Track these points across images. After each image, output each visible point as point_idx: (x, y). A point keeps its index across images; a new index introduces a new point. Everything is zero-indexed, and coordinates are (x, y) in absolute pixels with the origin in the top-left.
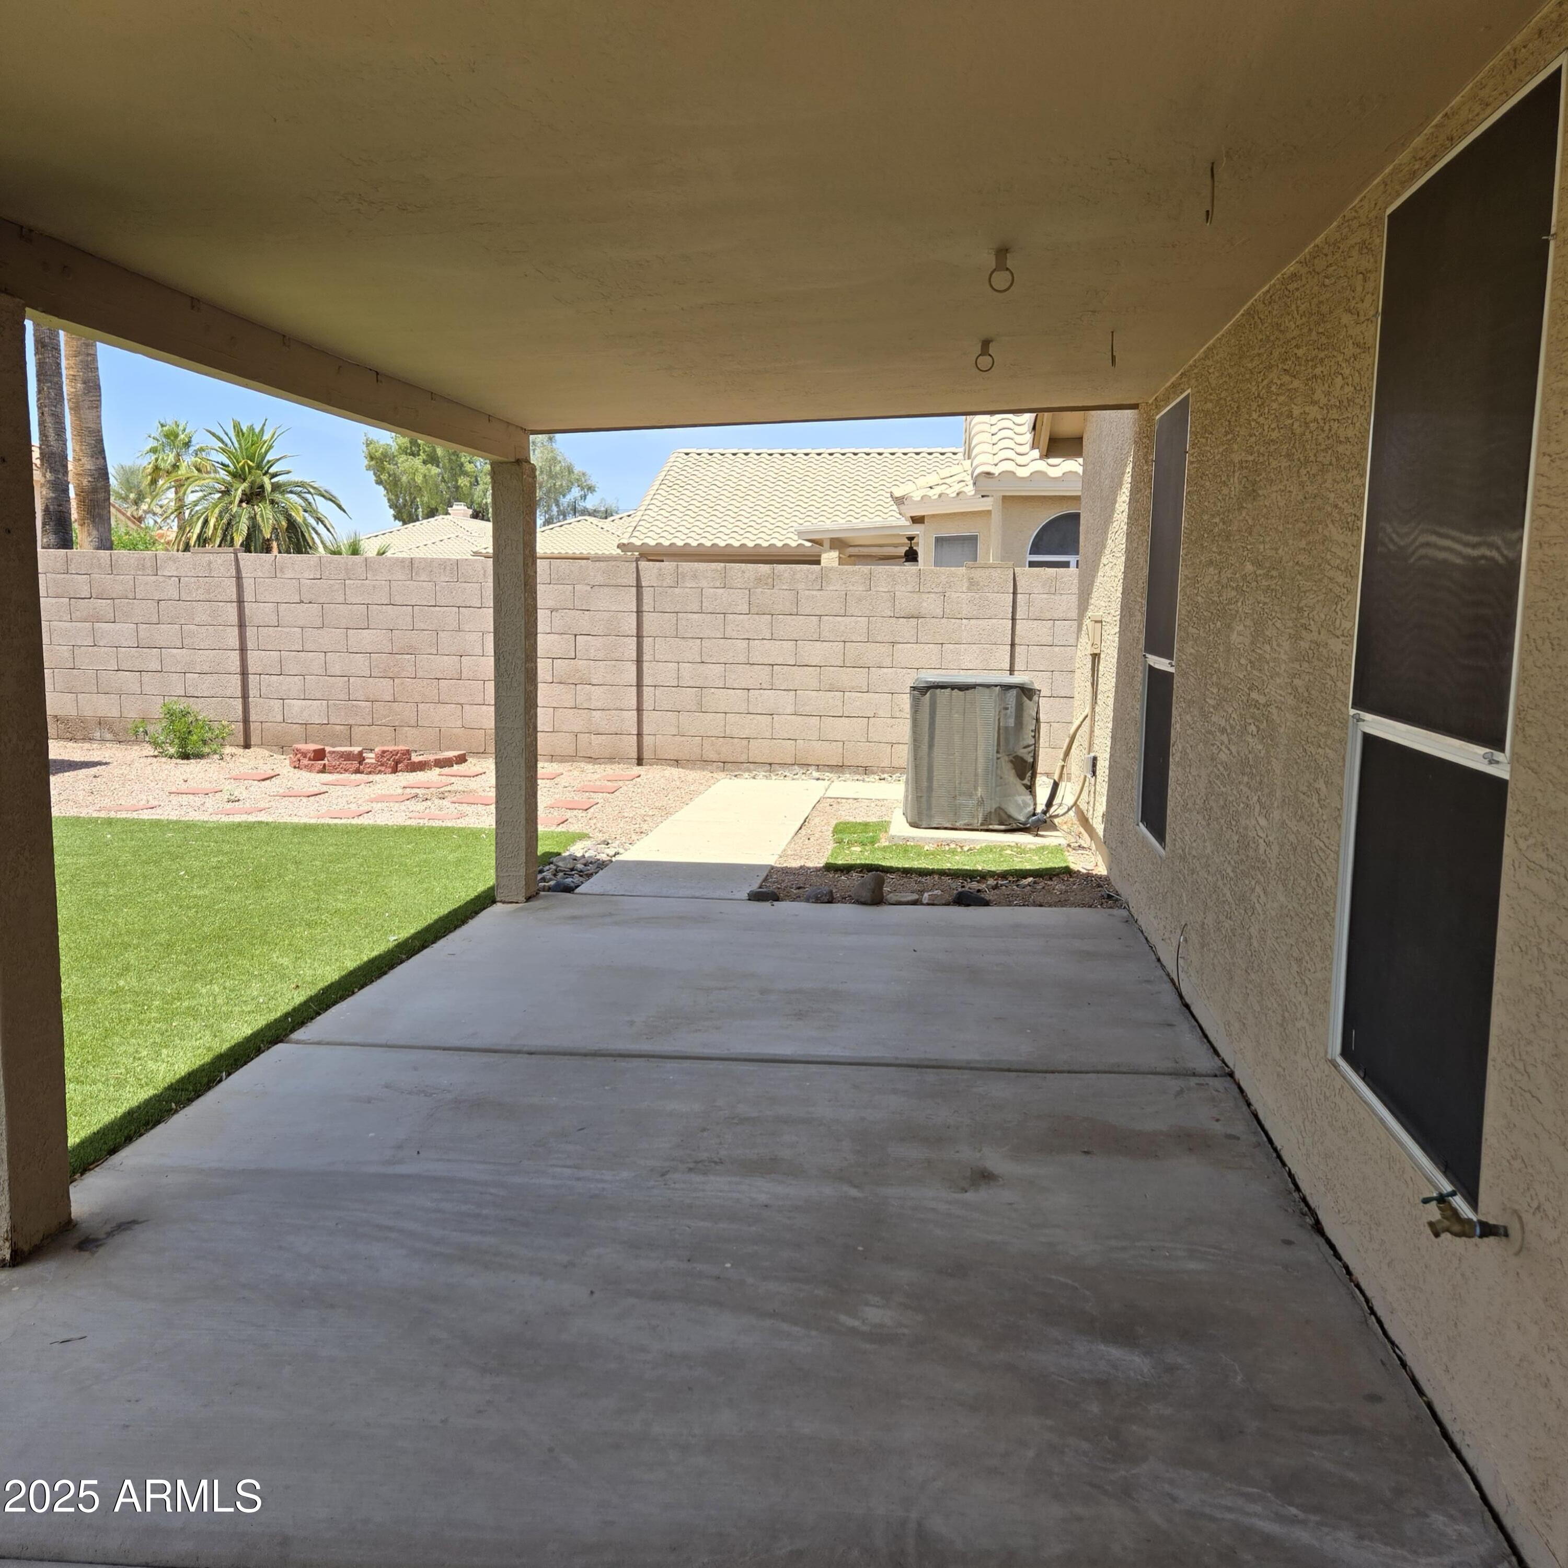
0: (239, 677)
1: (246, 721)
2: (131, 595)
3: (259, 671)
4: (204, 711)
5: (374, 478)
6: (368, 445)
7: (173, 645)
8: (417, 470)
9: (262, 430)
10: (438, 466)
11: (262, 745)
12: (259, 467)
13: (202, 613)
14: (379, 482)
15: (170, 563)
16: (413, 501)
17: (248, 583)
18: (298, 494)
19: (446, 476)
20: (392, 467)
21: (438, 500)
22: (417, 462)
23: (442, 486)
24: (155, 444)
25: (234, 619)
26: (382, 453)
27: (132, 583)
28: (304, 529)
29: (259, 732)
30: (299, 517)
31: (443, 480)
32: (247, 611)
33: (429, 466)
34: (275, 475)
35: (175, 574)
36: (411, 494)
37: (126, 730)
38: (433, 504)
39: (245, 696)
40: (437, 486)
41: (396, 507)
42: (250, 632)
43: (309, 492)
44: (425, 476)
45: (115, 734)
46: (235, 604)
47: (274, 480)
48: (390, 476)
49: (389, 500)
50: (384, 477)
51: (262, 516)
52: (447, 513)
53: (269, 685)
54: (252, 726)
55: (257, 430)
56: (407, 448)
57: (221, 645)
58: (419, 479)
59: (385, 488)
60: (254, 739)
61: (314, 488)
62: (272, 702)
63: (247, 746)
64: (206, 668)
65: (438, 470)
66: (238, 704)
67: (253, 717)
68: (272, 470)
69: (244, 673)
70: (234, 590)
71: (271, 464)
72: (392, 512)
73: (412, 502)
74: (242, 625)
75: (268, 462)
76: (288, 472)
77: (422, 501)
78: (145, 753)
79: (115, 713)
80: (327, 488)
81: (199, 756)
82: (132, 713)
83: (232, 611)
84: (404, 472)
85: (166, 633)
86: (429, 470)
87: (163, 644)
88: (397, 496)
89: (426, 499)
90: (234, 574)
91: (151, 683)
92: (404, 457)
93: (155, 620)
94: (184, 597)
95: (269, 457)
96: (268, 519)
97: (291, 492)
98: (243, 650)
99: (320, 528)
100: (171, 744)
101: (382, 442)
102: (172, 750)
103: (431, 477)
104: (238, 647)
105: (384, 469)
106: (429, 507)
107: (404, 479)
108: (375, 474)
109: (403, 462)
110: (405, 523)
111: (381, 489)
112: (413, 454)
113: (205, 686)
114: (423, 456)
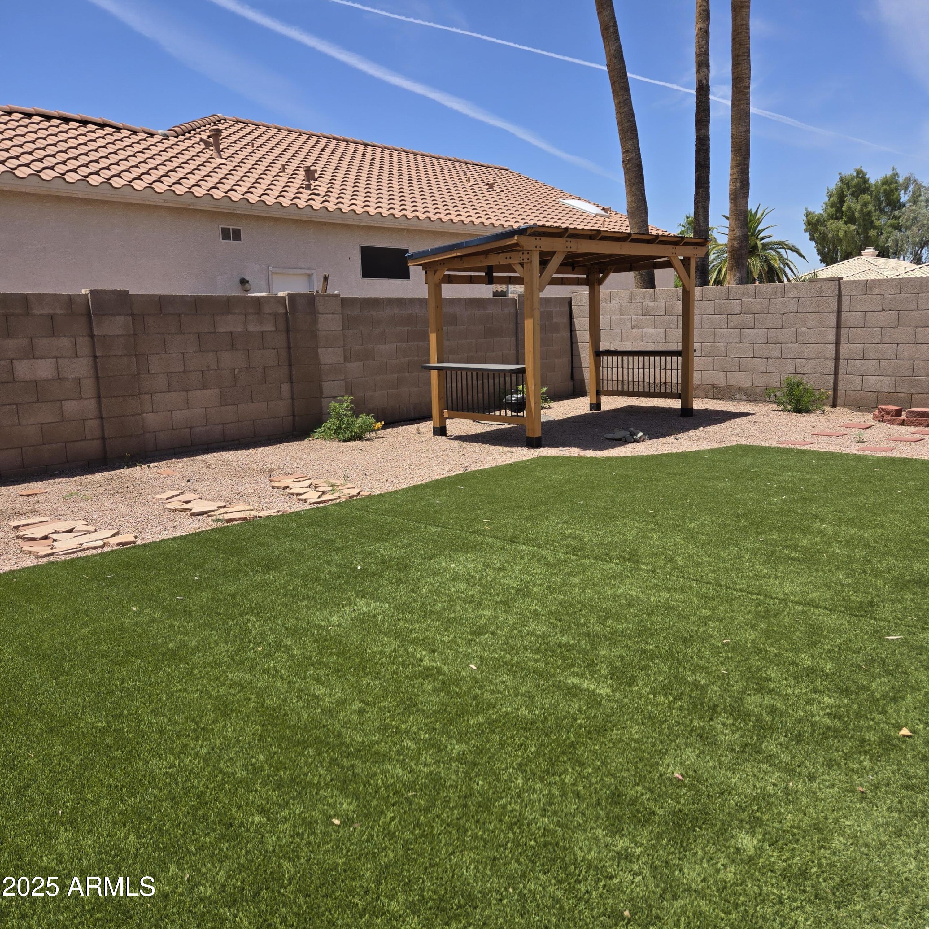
0: (833, 361)
1: (835, 390)
2: (766, 311)
3: (847, 357)
4: (810, 382)
5: (809, 236)
6: (807, 216)
7: (790, 341)
8: (840, 229)
9: (757, 212)
10: (855, 225)
11: (844, 405)
12: (753, 234)
13: (812, 320)
14: (811, 239)
15: (793, 289)
16: (835, 248)
17: (845, 300)
18: (774, 250)
19: (860, 230)
20: (822, 228)
21: (853, 247)
22: (841, 223)
23: (857, 237)
24: (683, 229)
25: (834, 323)
26: (817, 220)
27: (767, 303)
28: (779, 271)
29: (843, 397)
30: (776, 264)
31: (858, 233)
32: (843, 318)
33: (849, 225)
34: (762, 239)
35: (796, 296)
36: (834, 244)
37: (755, 394)
38: (849, 250)
39: (836, 374)
40: (853, 238)
41: (822, 254)
42: (844, 332)
43: (783, 248)
44: (845, 232)
45: (748, 396)
46: (835, 314)
47: (762, 242)
48: (820, 234)
49: (818, 250)
50: (816, 235)
51: (753, 265)
52: (860, 254)
53: (853, 366)
54: (839, 393)
55: (753, 212)
56: (833, 215)
57: (823, 341)
58: (841, 234)
59: (816, 242)
60: (839, 401)
61: (786, 245)
62: (855, 378)
63: (834, 405)
64: (811, 356)
65: (855, 227)
66: (831, 379)
67: (840, 387)
68: (761, 235)
69: (837, 358)
70: (836, 304)
71: (760, 232)
72: (819, 257)
73: (834, 250)
74: (838, 327)
75: (759, 231)
76: (770, 237)
77: (841, 249)
78: (774, 409)
79: (749, 384)
80: (793, 244)
81: (807, 411)
82: (760, 383)
83: (832, 319)
84: (831, 231)
85: (787, 334)
86: (849, 228)
87: (784, 341)
88: (824, 247)
89: (844, 247)
90: (837, 294)
91: (773, 366)
92: (831, 221)
93: (780, 326)
94: (800, 311)
95: (760, 228)
96: (757, 266)
97: (772, 249)
98: (838, 343)
99: (787, 269)
100: (790, 404)
101: (817, 213)
102: (789, 407)
103: (850, 232)
104: (834, 341)
105: (817, 230)
106: (846, 252)
107: (830, 235)
108: (810, 234)
109: (831, 224)
110: (827, 265)
111: (813, 244)
112: (838, 219)
113: (808, 367)
114: (845, 219)
